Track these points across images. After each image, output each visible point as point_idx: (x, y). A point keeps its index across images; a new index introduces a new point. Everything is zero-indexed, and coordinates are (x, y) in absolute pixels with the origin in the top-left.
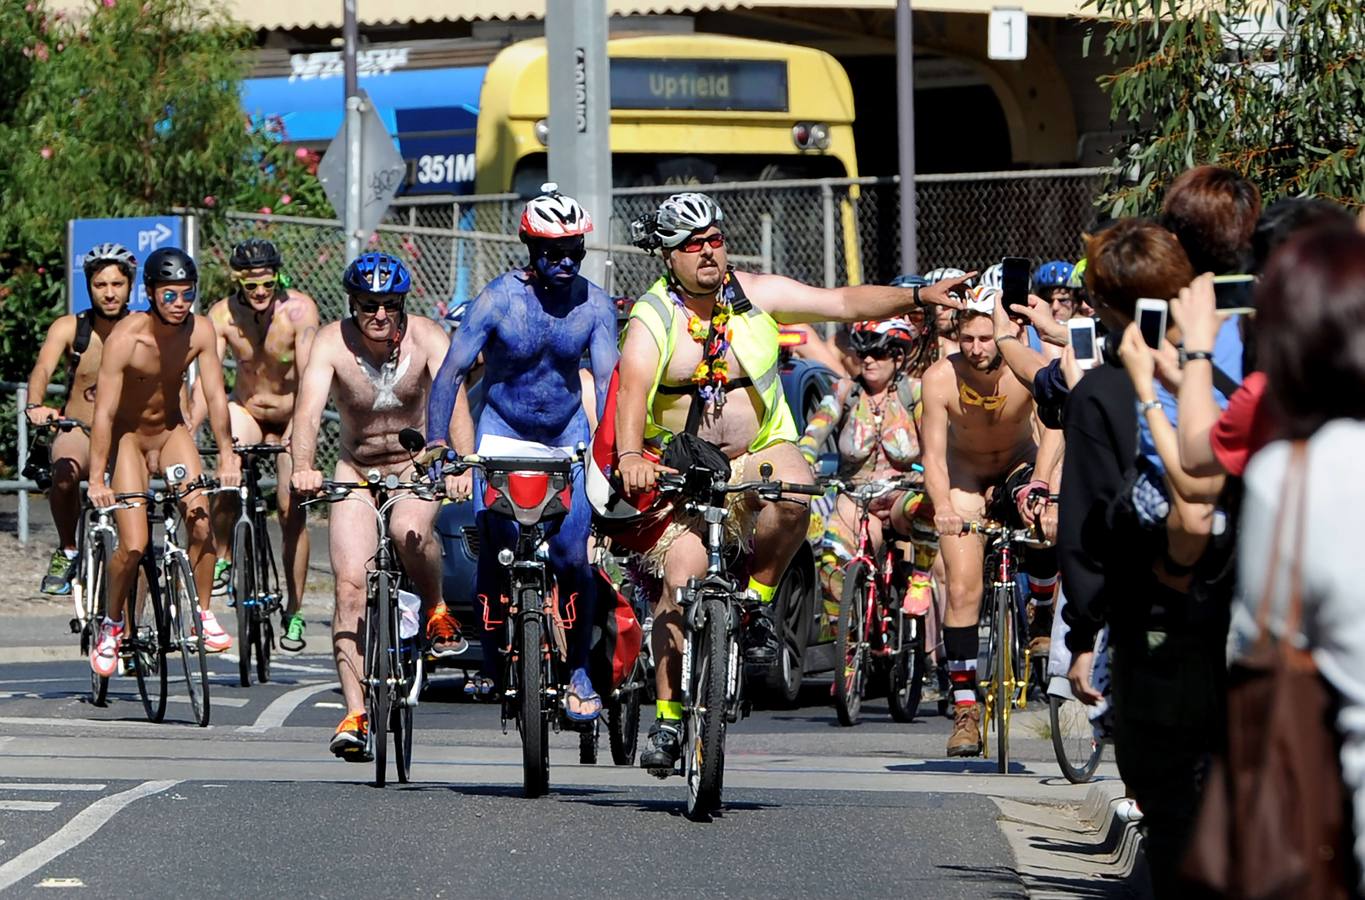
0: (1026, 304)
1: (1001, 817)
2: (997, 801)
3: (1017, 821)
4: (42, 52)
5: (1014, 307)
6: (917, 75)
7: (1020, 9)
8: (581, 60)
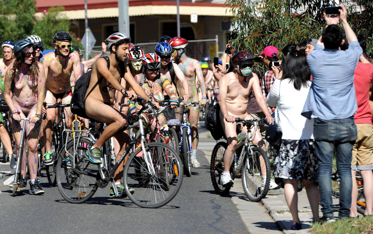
0: (218, 65)
1: (205, 154)
2: (203, 151)
3: (208, 155)
4: (35, 23)
5: (216, 66)
6: (181, 25)
7: (195, 14)
8: (125, 23)
